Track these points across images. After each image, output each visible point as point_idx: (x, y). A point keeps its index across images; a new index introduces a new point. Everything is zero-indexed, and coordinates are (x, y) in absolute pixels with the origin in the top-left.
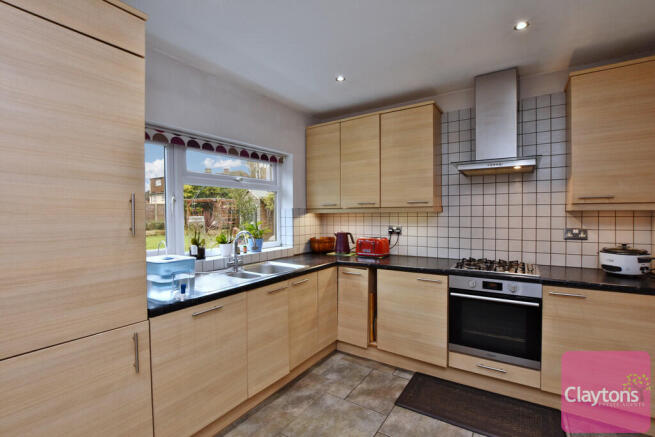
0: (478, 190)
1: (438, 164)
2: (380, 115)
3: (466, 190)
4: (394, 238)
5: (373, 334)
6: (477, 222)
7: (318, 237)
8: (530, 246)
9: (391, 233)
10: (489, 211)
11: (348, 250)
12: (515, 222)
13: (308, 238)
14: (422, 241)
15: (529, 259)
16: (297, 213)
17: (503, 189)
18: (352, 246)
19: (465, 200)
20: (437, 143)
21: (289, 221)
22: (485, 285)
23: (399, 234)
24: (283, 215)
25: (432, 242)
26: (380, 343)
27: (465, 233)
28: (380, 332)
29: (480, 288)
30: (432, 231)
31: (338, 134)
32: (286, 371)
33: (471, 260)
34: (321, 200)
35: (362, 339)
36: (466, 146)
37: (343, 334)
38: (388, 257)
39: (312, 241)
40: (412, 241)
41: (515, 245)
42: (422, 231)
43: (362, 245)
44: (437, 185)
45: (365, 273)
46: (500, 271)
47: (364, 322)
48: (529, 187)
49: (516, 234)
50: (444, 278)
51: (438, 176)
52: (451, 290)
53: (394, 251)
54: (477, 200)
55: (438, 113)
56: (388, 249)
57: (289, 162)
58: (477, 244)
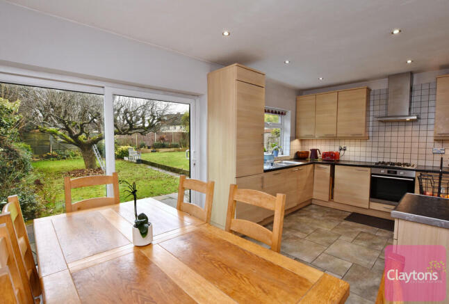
0: (388, 129)
1: (367, 116)
2: (338, 92)
3: (382, 128)
4: (342, 152)
5: (332, 196)
6: (387, 144)
7: (300, 151)
8: (415, 157)
9: (340, 150)
10: (394, 139)
11: (317, 158)
12: (408, 145)
13: (296, 151)
14: (358, 154)
15: (414, 162)
16: (292, 139)
17: (402, 128)
18: (319, 155)
19: (381, 134)
20: (368, 105)
21: (288, 143)
22: (389, 172)
23: (345, 150)
24: (285, 140)
25: (363, 154)
26: (335, 199)
27: (381, 150)
28: (335, 194)
29: (386, 173)
30: (363, 149)
31: (314, 101)
32: (295, 204)
33: (383, 163)
34: (304, 132)
35: (326, 197)
36: (383, 107)
37: (315, 195)
38: (338, 161)
39: (297, 153)
40: (352, 153)
41: (407, 156)
42: (358, 149)
43: (325, 155)
44: (367, 126)
45: (329, 167)
46: (396, 166)
47: (327, 189)
48: (416, 128)
49: (408, 151)
50: (369, 169)
51: (367, 121)
52: (372, 174)
53: (341, 159)
54: (388, 134)
55: (369, 90)
56: (339, 157)
57: (289, 114)
58: (387, 155)
